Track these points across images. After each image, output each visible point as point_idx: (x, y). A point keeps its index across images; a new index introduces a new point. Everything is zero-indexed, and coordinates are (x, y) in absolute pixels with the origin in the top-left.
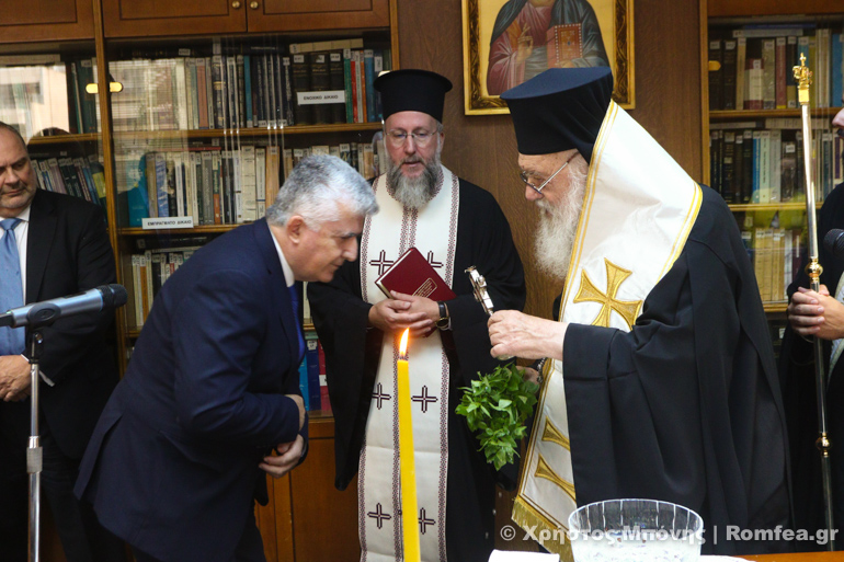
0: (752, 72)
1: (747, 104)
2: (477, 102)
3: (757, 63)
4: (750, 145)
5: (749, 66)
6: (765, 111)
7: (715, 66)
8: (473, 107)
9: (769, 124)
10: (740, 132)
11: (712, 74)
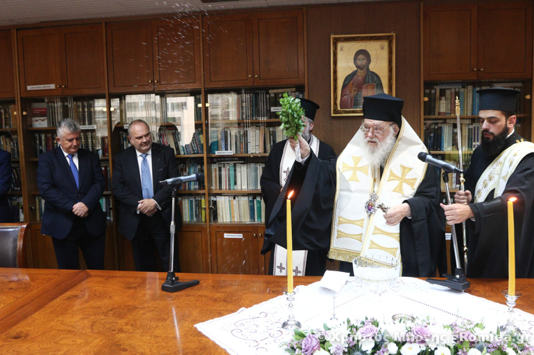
0: (442, 102)
1: (439, 114)
2: (336, 111)
3: (443, 98)
4: (440, 129)
5: (440, 99)
6: (447, 116)
7: (426, 99)
8: (334, 113)
9: (448, 121)
10: (437, 124)
11: (425, 102)
